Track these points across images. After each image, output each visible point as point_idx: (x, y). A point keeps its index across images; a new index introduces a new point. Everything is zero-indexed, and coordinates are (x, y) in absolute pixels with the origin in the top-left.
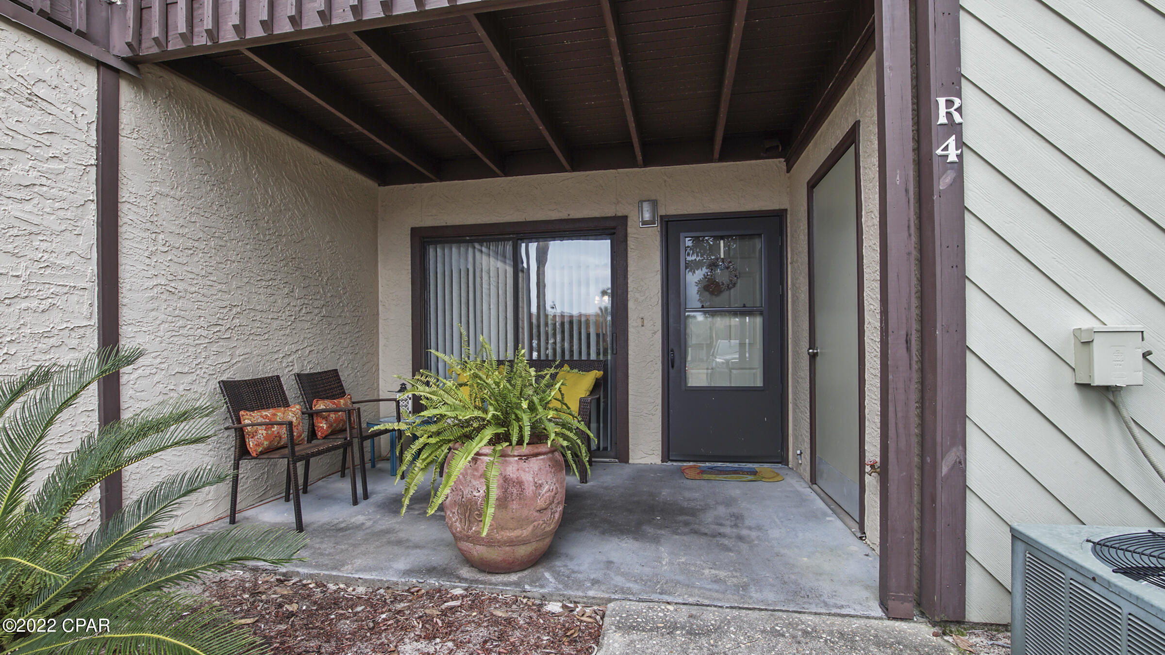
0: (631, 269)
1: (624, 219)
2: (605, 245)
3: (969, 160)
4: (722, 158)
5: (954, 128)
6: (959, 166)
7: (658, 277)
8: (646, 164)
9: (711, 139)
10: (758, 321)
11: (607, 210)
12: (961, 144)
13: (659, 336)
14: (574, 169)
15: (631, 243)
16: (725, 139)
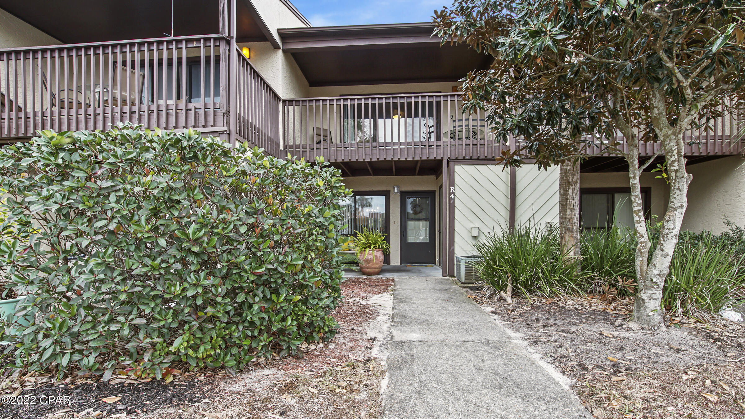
0: (391, 207)
1: (389, 191)
2: (383, 198)
3: (456, 198)
4: (418, 175)
5: (453, 193)
6: (454, 199)
7: (399, 210)
8: (396, 175)
9: (415, 169)
10: (428, 222)
11: (384, 189)
12: (454, 195)
13: (399, 227)
14: (374, 175)
15: (391, 199)
16: (420, 169)
